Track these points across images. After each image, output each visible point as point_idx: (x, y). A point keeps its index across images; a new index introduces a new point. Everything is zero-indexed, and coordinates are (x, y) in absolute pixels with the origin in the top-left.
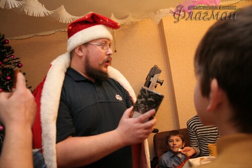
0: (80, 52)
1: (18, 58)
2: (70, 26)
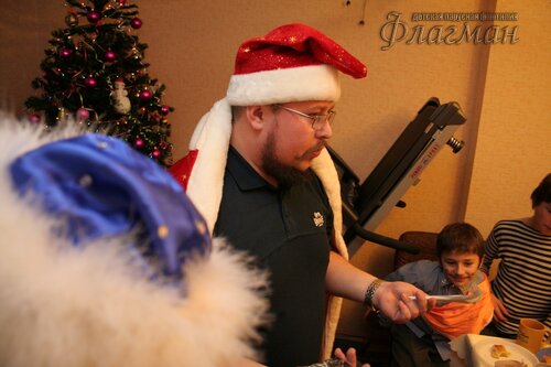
0: (258, 119)
1: (133, 6)
2: (245, 46)
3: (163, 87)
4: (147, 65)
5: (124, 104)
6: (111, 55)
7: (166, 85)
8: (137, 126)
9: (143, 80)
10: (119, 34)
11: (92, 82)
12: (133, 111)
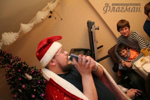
0: (53, 63)
1: (16, 57)
2: (37, 53)
3: (35, 67)
4: (28, 66)
5: (30, 77)
6: (19, 70)
7: (35, 66)
8: (36, 79)
9: (30, 69)
10: (18, 65)
11: (20, 79)
12: (33, 77)
